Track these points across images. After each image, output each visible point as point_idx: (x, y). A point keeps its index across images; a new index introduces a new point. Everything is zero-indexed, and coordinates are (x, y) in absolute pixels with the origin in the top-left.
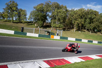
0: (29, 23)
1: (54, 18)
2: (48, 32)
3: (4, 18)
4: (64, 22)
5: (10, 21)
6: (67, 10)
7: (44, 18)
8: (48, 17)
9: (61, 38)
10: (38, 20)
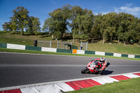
2: (69, 45)
5: (19, 33)
6: (92, 16)
7: (63, 27)
8: (67, 26)
9: (86, 52)
10: (56, 30)
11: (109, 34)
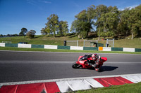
0: (72, 35)
1: (100, 25)
2: (95, 43)
3: (47, 33)
4: (115, 28)
5: (52, 35)
6: (118, 12)
7: (88, 27)
8: (92, 25)
9: (113, 49)
10: (82, 30)
11: (138, 28)
